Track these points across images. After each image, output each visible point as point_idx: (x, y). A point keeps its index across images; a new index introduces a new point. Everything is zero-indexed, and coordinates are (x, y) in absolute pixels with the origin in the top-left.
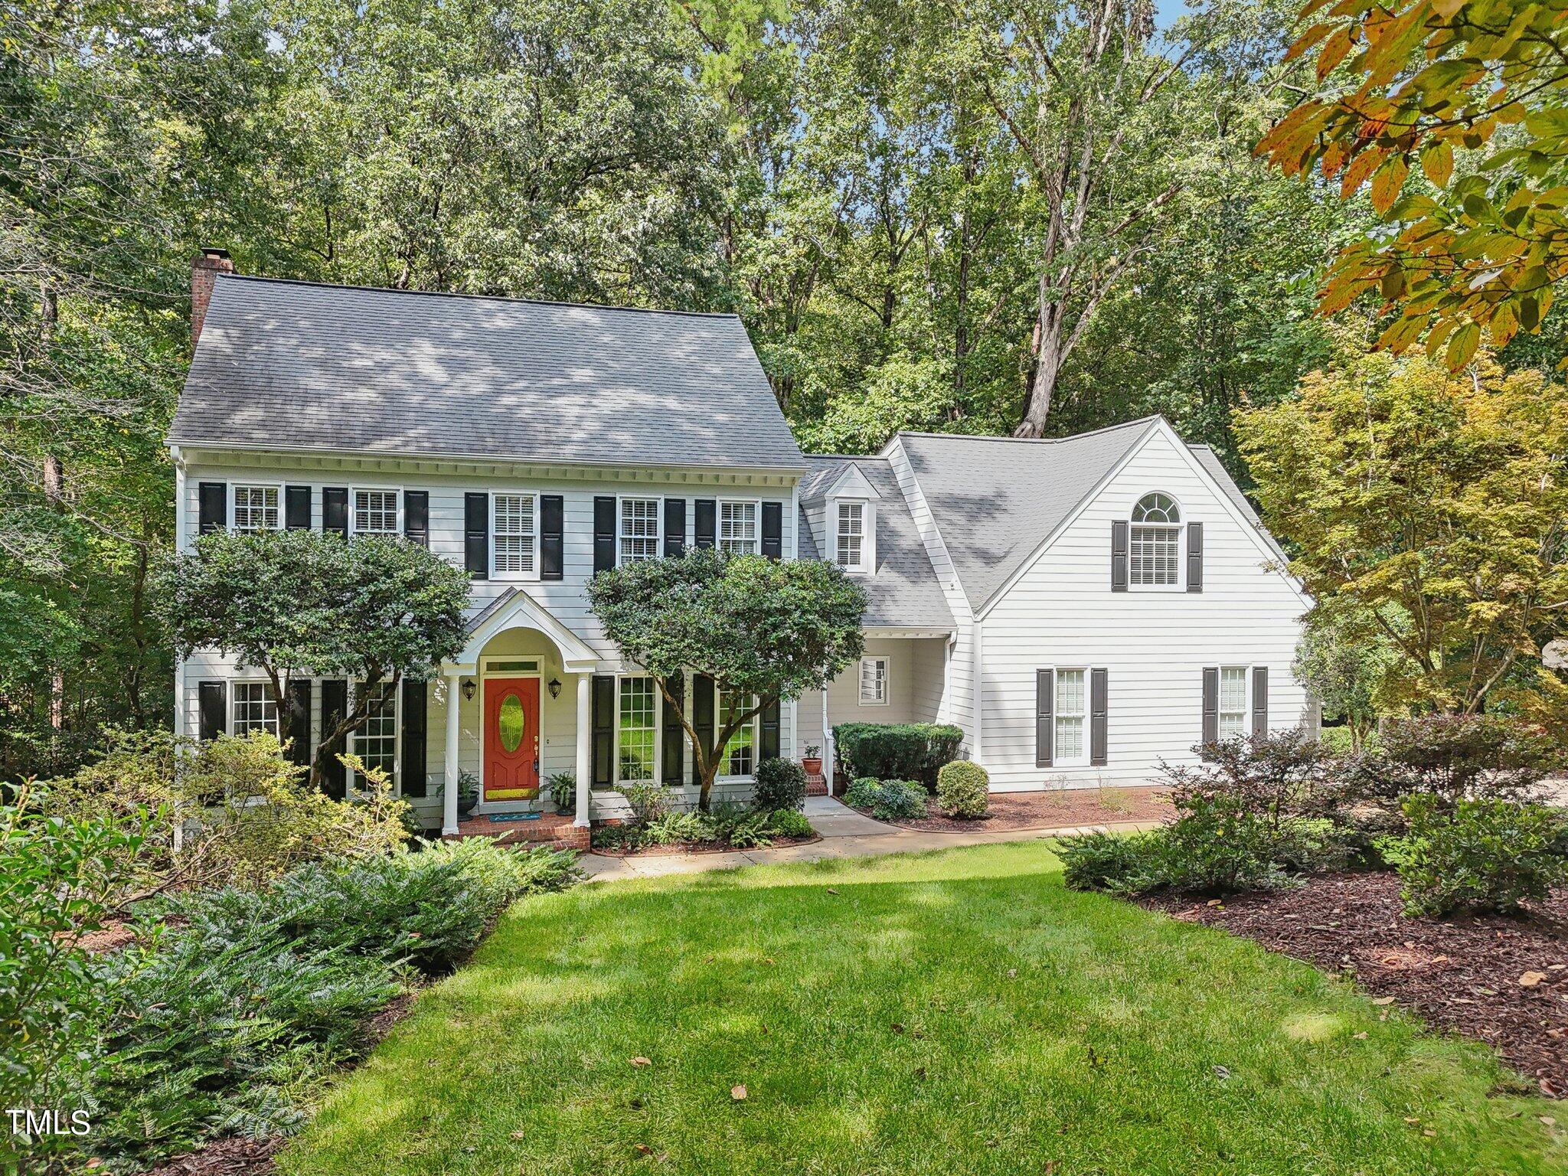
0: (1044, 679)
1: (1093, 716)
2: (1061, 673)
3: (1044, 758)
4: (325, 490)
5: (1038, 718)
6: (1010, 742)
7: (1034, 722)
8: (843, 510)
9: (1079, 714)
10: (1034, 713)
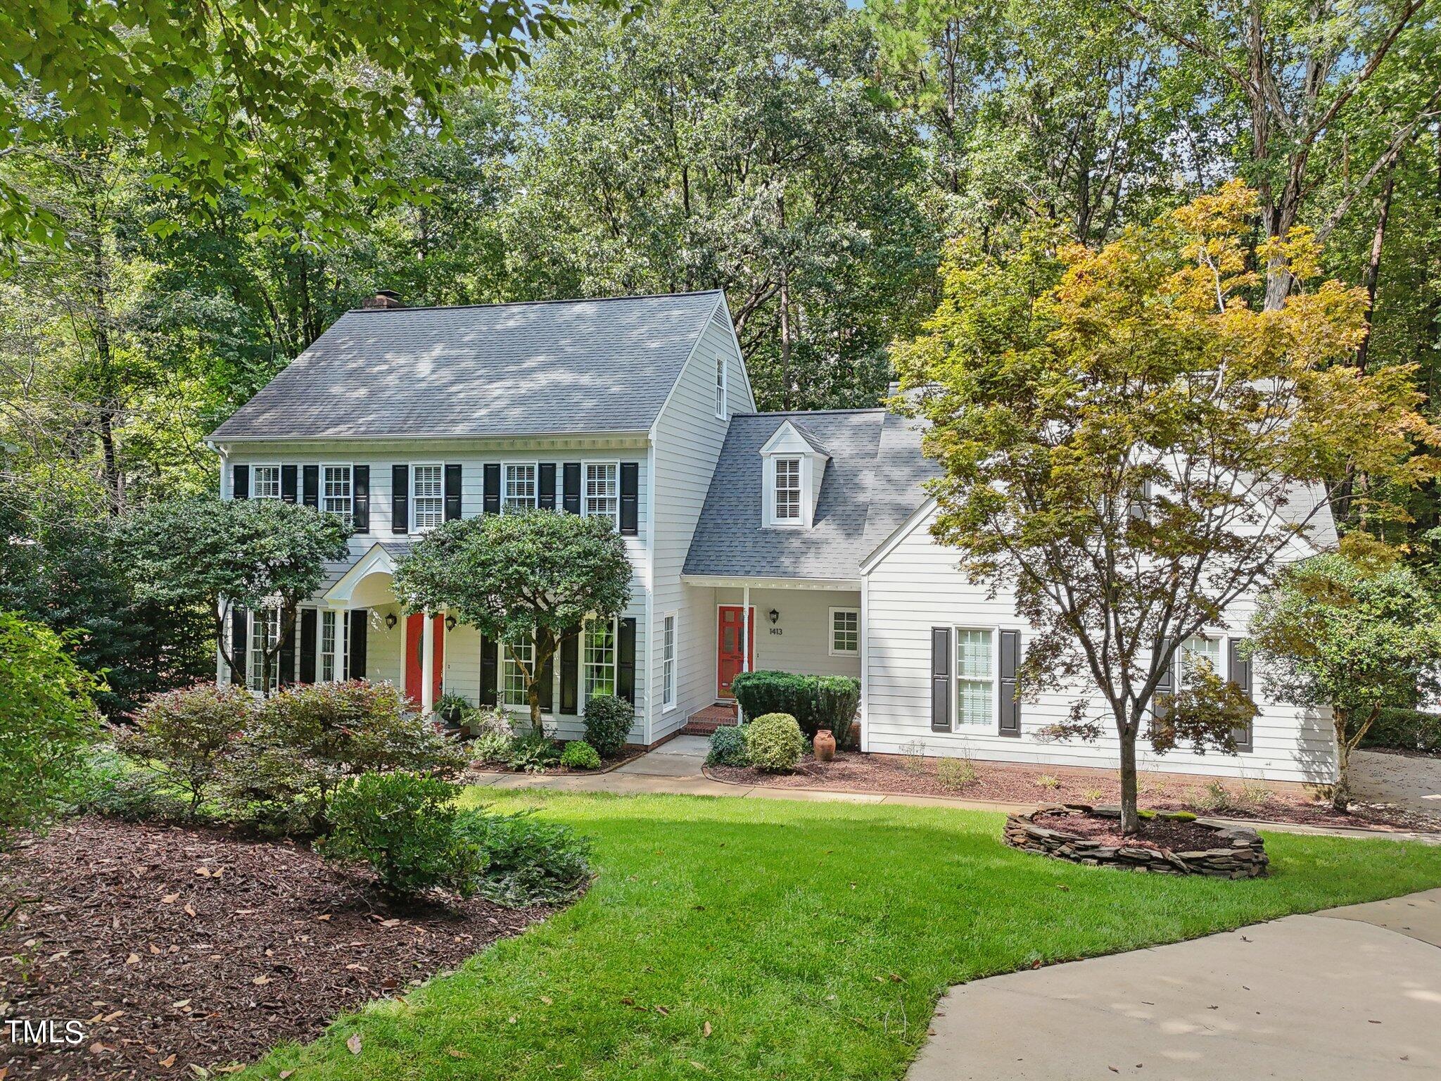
0: (941, 638)
1: (1001, 683)
2: (963, 632)
3: (941, 722)
4: (305, 467)
5: (934, 679)
6: (899, 701)
7: (929, 683)
8: (781, 465)
9: (989, 679)
10: (928, 674)
